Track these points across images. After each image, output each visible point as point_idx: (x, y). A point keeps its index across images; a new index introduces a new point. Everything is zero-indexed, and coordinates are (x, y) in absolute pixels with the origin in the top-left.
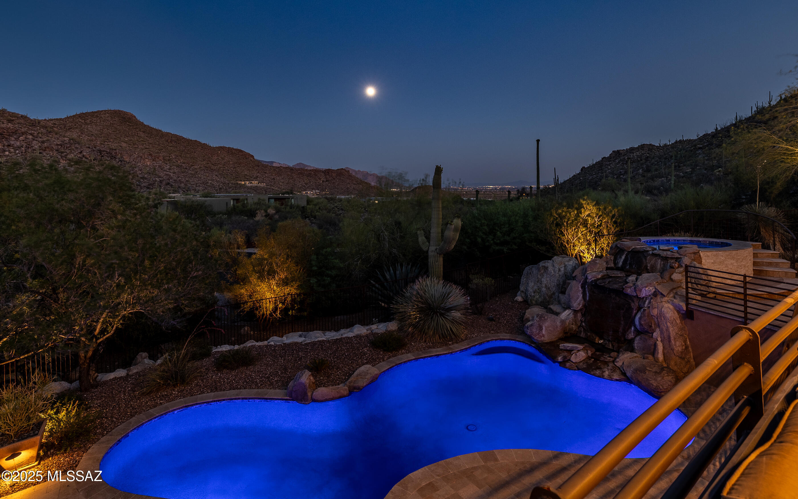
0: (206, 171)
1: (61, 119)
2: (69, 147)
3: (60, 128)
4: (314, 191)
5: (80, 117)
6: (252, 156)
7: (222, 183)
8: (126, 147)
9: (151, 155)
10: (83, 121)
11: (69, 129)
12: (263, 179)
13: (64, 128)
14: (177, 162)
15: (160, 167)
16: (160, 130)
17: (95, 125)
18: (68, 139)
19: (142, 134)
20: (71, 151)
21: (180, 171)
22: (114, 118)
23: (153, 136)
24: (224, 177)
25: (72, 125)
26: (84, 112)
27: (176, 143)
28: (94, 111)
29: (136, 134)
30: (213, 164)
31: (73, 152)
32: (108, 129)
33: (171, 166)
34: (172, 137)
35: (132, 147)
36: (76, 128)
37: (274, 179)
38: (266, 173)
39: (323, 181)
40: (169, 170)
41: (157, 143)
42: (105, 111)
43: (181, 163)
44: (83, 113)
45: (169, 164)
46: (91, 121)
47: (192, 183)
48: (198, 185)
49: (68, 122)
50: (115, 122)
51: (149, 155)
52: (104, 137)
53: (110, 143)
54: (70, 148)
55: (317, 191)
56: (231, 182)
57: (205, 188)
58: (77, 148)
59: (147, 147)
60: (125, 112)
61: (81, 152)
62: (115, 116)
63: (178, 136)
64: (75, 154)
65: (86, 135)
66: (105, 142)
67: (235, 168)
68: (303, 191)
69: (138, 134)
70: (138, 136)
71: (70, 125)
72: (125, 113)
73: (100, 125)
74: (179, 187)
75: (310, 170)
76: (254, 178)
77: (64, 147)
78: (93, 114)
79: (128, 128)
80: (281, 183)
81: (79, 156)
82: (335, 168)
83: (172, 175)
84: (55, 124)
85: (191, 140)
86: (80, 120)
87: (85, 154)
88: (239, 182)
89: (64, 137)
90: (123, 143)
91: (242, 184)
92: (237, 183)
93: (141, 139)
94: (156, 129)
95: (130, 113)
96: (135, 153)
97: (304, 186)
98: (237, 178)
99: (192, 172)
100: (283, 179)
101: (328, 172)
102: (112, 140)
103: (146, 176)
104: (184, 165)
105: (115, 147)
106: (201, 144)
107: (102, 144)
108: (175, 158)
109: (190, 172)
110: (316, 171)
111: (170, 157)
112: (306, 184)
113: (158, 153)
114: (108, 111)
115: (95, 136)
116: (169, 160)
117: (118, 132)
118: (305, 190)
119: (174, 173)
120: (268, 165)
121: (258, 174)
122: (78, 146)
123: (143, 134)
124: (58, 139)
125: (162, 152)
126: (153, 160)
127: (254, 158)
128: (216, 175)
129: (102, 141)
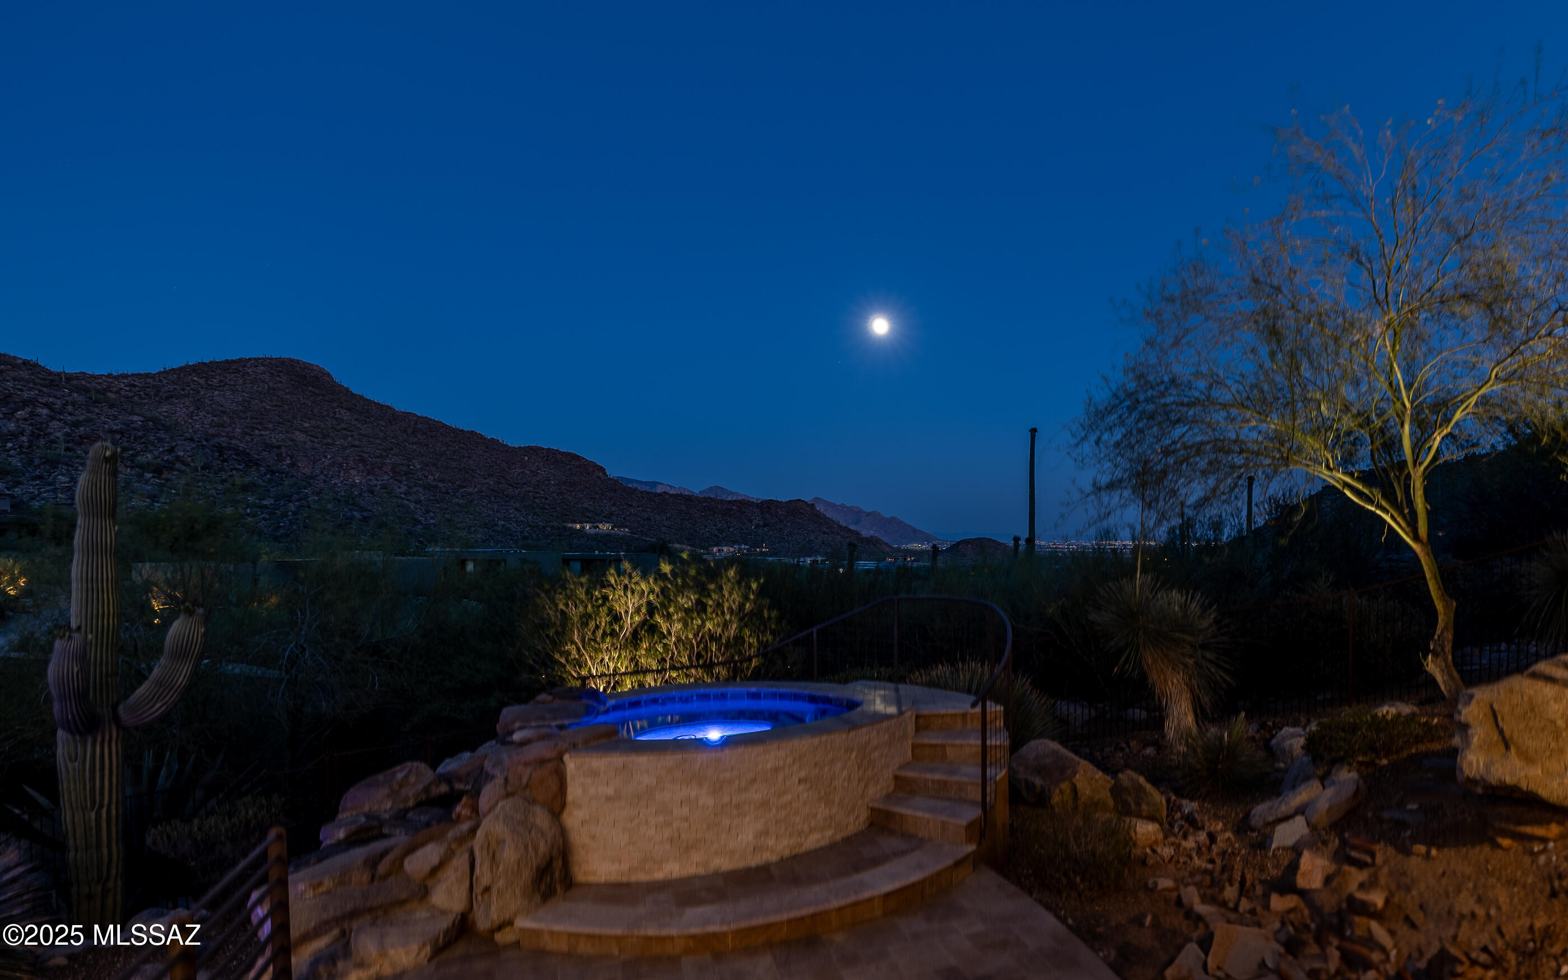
0: (493, 499)
1: (148, 375)
2: (141, 438)
3: (147, 394)
4: (737, 547)
5: (194, 370)
6: (602, 469)
7: (529, 526)
8: (305, 443)
9: (363, 460)
10: (202, 381)
11: (167, 398)
12: (625, 519)
13: (156, 395)
14: (426, 477)
15: (384, 489)
16: (388, 407)
17: (232, 390)
18: (142, 419)
19: (346, 415)
20: (146, 447)
21: (432, 498)
22: (279, 376)
23: (372, 419)
24: (535, 514)
25: (175, 389)
26: (207, 361)
27: (425, 437)
28: (229, 358)
29: (332, 415)
30: (511, 485)
31: (151, 448)
32: (262, 401)
33: (410, 487)
34: (416, 423)
35: (318, 443)
36: (185, 396)
37: (649, 519)
38: (630, 506)
39: (757, 526)
40: (406, 494)
41: (381, 434)
42: (257, 359)
43: (434, 479)
44: (204, 364)
45: (405, 483)
46: (221, 381)
47: (459, 525)
48: (473, 529)
49: (165, 381)
50: (280, 385)
51: (359, 460)
52: (252, 418)
53: (267, 432)
54: (143, 440)
55: (743, 546)
56: (551, 524)
57: (490, 536)
58: (161, 440)
59: (357, 443)
60: (304, 363)
61: (171, 450)
62: (280, 372)
63: (431, 420)
64: (156, 453)
65: (208, 413)
66: (253, 429)
67: (561, 493)
68: (714, 546)
69: (335, 413)
70: (336, 419)
71: (172, 388)
72: (306, 366)
73: (243, 392)
74: (410, 533)
75: (730, 502)
76: (605, 517)
77: (130, 437)
78: (227, 366)
79: (312, 398)
80: (664, 529)
81: (165, 458)
82: (783, 499)
83: (412, 506)
84: (134, 386)
85: (462, 431)
86: (195, 378)
87: (181, 454)
88: (570, 525)
89: (132, 413)
90: (298, 433)
91: (575, 529)
92: (565, 528)
93: (343, 425)
94: (379, 404)
95: (317, 366)
96: (326, 457)
97: (716, 536)
98: (566, 515)
99: (461, 501)
100: (668, 519)
101: (768, 506)
102: (270, 426)
103: (329, 506)
104: (441, 485)
105: (278, 441)
106: (485, 439)
107: (246, 434)
108: (422, 469)
109: (455, 500)
110: (744, 505)
111: (409, 466)
112: (720, 531)
113: (381, 456)
114: (265, 359)
115: (231, 414)
116: (406, 474)
117: (286, 407)
118: (717, 545)
119: (418, 502)
120: (636, 489)
121: (614, 509)
122: (163, 436)
123: (348, 414)
124: (115, 418)
125: (390, 456)
126: (369, 473)
127: (605, 473)
128: (516, 509)
129: (247, 427)
